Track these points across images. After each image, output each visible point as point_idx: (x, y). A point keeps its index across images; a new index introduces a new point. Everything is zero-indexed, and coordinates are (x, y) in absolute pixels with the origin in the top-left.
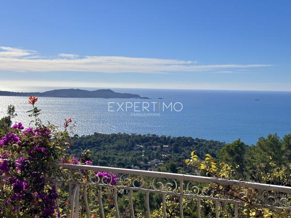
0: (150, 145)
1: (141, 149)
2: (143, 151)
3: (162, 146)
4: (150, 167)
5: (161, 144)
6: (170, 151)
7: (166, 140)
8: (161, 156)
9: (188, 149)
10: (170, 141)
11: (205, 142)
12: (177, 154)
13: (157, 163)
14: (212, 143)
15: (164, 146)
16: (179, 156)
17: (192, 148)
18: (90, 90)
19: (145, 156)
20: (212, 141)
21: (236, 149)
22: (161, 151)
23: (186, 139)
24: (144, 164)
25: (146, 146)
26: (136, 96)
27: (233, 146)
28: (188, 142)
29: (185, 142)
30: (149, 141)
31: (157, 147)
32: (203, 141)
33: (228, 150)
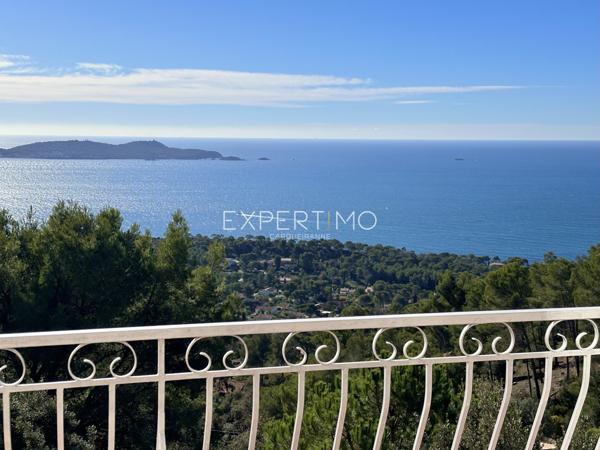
0: (254, 258)
1: (235, 267)
2: (240, 271)
3: (278, 261)
4: (260, 304)
5: (277, 256)
6: (296, 269)
7: (286, 248)
8: (278, 281)
9: (332, 264)
10: (294, 249)
11: (365, 248)
12: (311, 276)
13: (271, 296)
14: (380, 251)
15: (282, 259)
16: (316, 279)
17: (339, 261)
18: (113, 144)
19: (245, 281)
20: (378, 247)
21: (512, 280)
22: (277, 269)
23: (326, 244)
24: (246, 299)
25: (246, 261)
26: (214, 155)
27: (506, 275)
28: (331, 250)
29: (325, 251)
30: (251, 250)
31: (269, 262)
32: (361, 246)
33: (494, 285)
